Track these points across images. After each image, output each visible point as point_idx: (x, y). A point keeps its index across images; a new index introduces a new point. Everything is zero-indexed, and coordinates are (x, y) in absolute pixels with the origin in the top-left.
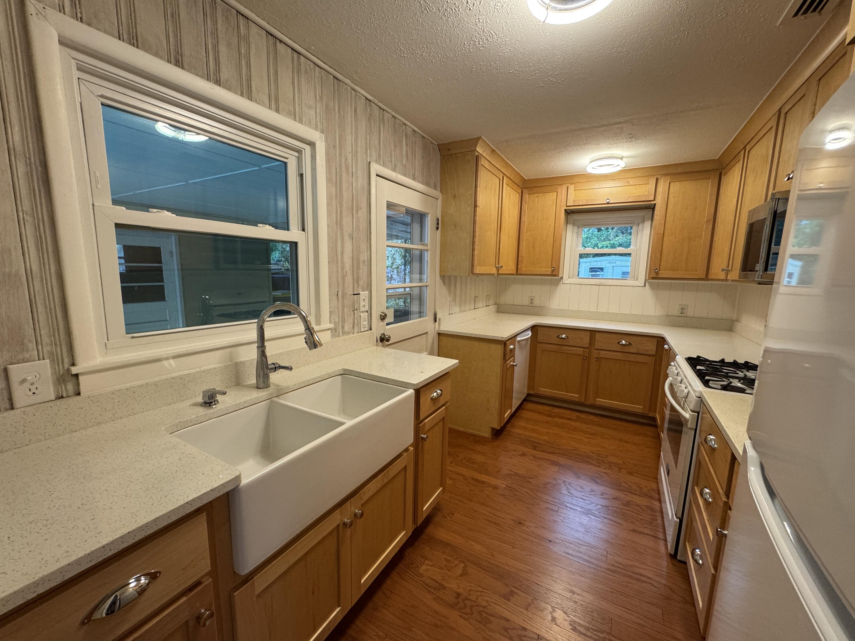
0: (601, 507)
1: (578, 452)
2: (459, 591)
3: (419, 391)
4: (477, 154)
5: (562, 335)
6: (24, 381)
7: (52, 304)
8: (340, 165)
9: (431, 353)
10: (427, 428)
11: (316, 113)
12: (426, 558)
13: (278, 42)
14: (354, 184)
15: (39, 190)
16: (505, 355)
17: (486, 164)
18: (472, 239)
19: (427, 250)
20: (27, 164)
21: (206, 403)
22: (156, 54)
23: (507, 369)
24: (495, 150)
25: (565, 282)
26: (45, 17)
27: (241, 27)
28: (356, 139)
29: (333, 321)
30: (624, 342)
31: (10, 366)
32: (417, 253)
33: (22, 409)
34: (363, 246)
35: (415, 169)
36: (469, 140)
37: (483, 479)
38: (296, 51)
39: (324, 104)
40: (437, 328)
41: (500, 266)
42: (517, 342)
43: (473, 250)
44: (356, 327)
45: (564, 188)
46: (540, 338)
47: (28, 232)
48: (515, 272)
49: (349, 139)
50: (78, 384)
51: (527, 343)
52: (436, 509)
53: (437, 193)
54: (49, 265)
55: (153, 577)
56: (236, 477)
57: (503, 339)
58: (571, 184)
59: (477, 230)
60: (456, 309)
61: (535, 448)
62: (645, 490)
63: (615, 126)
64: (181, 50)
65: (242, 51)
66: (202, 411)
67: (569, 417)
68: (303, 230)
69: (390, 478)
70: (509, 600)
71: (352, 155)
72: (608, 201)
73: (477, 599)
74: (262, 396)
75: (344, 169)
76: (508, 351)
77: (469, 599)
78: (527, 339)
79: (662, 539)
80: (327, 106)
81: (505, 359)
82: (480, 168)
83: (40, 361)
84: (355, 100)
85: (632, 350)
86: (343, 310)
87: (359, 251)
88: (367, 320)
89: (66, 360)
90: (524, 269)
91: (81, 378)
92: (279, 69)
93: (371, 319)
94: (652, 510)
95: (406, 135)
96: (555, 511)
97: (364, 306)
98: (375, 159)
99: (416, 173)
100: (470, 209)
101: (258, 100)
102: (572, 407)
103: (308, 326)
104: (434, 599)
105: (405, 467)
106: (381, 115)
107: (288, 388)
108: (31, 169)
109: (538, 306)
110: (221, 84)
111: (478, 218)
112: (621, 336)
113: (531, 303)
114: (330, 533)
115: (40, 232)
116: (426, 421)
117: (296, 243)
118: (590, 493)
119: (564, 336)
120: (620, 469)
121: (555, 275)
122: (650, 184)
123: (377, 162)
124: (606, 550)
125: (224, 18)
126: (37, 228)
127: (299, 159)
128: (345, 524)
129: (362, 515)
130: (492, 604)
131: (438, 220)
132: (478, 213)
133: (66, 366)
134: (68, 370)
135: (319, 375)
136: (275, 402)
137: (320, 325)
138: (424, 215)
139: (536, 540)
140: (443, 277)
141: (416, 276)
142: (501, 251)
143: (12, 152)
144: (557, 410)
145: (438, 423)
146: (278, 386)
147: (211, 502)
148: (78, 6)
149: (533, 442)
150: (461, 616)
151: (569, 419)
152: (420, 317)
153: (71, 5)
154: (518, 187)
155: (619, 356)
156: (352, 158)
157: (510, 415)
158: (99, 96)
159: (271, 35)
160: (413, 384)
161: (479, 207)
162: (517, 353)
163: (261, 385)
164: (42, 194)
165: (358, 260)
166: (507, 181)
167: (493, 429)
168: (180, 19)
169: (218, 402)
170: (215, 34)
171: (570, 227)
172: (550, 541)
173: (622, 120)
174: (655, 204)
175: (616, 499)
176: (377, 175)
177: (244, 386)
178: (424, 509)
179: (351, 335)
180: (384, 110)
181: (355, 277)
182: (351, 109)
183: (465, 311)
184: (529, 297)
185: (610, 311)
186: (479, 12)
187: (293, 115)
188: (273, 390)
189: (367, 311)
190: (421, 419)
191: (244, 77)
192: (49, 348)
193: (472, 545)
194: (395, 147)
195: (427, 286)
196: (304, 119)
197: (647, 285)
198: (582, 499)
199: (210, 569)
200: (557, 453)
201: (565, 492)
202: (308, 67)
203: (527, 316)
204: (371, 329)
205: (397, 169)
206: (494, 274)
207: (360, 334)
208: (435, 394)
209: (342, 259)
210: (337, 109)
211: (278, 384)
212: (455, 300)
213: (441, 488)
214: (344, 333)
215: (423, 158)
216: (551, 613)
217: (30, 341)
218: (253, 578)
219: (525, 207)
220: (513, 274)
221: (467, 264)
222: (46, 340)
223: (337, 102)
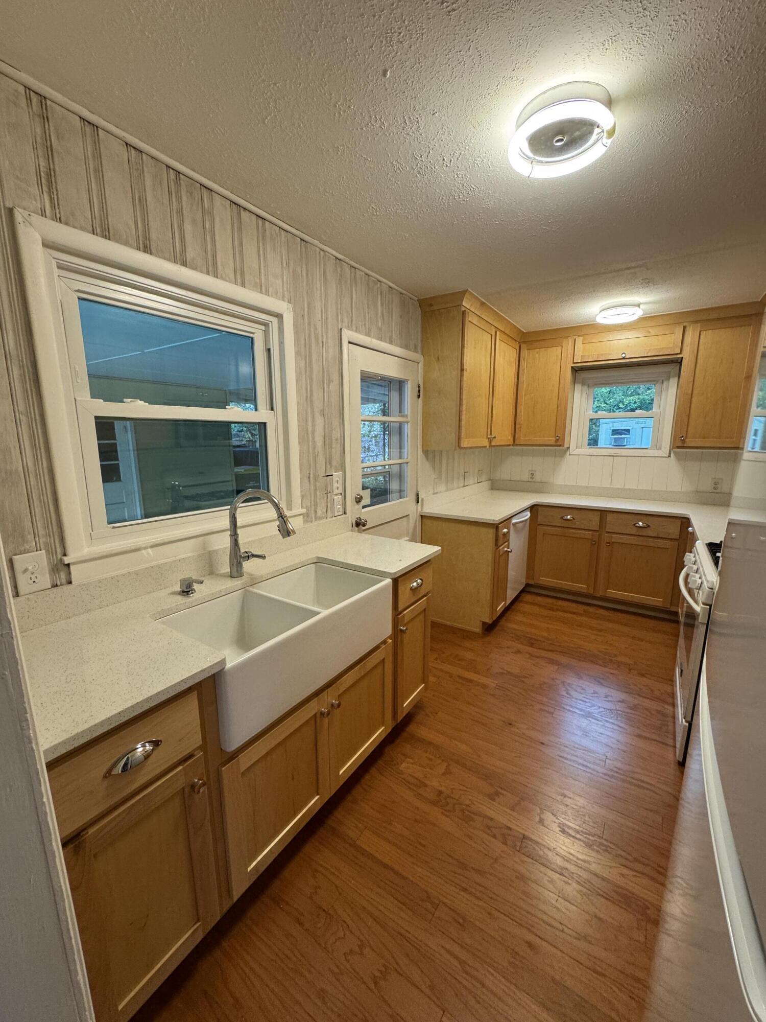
0: (603, 710)
1: (581, 650)
2: (440, 788)
3: (396, 581)
4: (463, 309)
5: (567, 516)
6: (26, 570)
7: (45, 498)
8: (309, 335)
9: (413, 540)
10: (406, 620)
11: (283, 282)
12: (406, 756)
13: (242, 209)
14: (324, 354)
15: (31, 390)
16: (497, 540)
17: (475, 320)
18: (458, 408)
19: (407, 422)
20: (20, 367)
21: (183, 592)
22: (126, 243)
23: (500, 556)
24: (484, 303)
25: (573, 453)
26: (31, 224)
27: (205, 201)
28: (326, 305)
29: (305, 506)
30: (641, 524)
31: (14, 557)
32: (397, 425)
33: (26, 596)
34: (336, 422)
35: (392, 331)
36: (453, 294)
37: (472, 678)
38: (260, 217)
39: (291, 271)
40: (420, 509)
41: (492, 436)
42: (511, 526)
43: (460, 420)
44: (329, 511)
45: (571, 341)
46: (541, 519)
47: (24, 431)
48: (511, 443)
49: (318, 305)
50: (70, 573)
51: (525, 524)
52: (418, 706)
53: (418, 356)
54: (42, 461)
55: (156, 744)
56: (221, 660)
57: (494, 522)
58: (579, 336)
59: (464, 397)
60: (442, 488)
61: (532, 645)
62: (657, 693)
63: (628, 271)
64: (149, 234)
65: (207, 227)
66: (181, 599)
67: (575, 611)
68: (272, 409)
69: (367, 670)
70: (494, 800)
71: (322, 323)
72: (624, 355)
73: (460, 797)
74: (237, 585)
75: (313, 340)
76: (501, 535)
77: (453, 798)
78: (526, 521)
79: (670, 746)
80: (294, 271)
81: (497, 545)
82: (467, 325)
83: (38, 552)
84: (324, 262)
85: (650, 532)
86: (315, 493)
87: (331, 428)
88: (341, 503)
89: (59, 550)
90: (522, 439)
91: (72, 567)
92: (244, 239)
93: (345, 503)
94: (663, 715)
95: (381, 294)
96: (548, 712)
97: (338, 488)
98: (347, 324)
99: (394, 335)
100: (456, 373)
101: (224, 276)
102: (580, 599)
103: (281, 514)
104: (415, 795)
105: (383, 660)
106: (353, 274)
107: (261, 576)
108: (24, 371)
109: (539, 481)
110: (188, 264)
111: (465, 384)
112: (639, 517)
113: (532, 478)
114: (307, 722)
115: (33, 431)
116: (405, 612)
117: (265, 424)
118: (592, 695)
119: (569, 517)
120: (630, 670)
121: (560, 446)
122: (676, 334)
123: (349, 328)
124: (605, 755)
125: (189, 194)
126: (30, 427)
127: (266, 333)
128: (322, 714)
129: (339, 705)
130: (475, 803)
131: (419, 387)
132: (465, 378)
133: (59, 556)
134: (61, 560)
135: (292, 564)
136: (249, 591)
137: (291, 510)
138: (404, 382)
139: (528, 743)
140: (426, 452)
141: (395, 451)
142: (494, 419)
143: (8, 357)
144: (560, 603)
145: (419, 614)
146: (252, 575)
147: (200, 682)
148: (57, 207)
149: (531, 638)
150: (442, 813)
151: (574, 613)
152: (400, 498)
153: (51, 207)
154: (514, 342)
155: (634, 540)
156: (322, 327)
157: (504, 608)
158: (76, 291)
159: (235, 204)
160: (390, 574)
161: (466, 371)
162: (513, 537)
163: (235, 574)
164: (34, 394)
165: (331, 439)
166: (500, 337)
167: (484, 623)
168: (148, 202)
169: (195, 591)
170: (180, 213)
171: (578, 387)
172: (542, 743)
173: (633, 264)
174: (682, 358)
175: (622, 701)
176: (350, 343)
177: (217, 575)
178: (405, 705)
179: (324, 521)
180: (355, 268)
181: (328, 457)
182: (320, 271)
183: (453, 489)
184: (529, 471)
185: (627, 487)
186: (457, 168)
187: (260, 288)
188: (247, 580)
189: (341, 494)
190: (400, 609)
191: (209, 254)
192: (44, 539)
193: (456, 745)
194: (369, 308)
195: (407, 463)
196: (271, 289)
197: (672, 455)
198: (583, 701)
199: (201, 743)
200: (557, 651)
201: (564, 693)
202: (273, 233)
203: (525, 494)
204: (345, 513)
205: (372, 334)
206: (485, 447)
207: (334, 518)
208: (415, 584)
209: (313, 438)
210: (304, 274)
211: (252, 573)
212: (440, 477)
213: (423, 685)
214: (317, 518)
215: (401, 317)
216: (539, 815)
217: (29, 534)
218: (238, 756)
219: (523, 364)
220: (509, 445)
221: (453, 437)
222: (42, 532)
223: (304, 267)
